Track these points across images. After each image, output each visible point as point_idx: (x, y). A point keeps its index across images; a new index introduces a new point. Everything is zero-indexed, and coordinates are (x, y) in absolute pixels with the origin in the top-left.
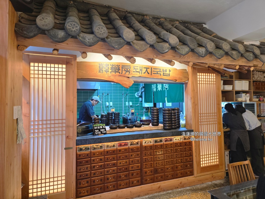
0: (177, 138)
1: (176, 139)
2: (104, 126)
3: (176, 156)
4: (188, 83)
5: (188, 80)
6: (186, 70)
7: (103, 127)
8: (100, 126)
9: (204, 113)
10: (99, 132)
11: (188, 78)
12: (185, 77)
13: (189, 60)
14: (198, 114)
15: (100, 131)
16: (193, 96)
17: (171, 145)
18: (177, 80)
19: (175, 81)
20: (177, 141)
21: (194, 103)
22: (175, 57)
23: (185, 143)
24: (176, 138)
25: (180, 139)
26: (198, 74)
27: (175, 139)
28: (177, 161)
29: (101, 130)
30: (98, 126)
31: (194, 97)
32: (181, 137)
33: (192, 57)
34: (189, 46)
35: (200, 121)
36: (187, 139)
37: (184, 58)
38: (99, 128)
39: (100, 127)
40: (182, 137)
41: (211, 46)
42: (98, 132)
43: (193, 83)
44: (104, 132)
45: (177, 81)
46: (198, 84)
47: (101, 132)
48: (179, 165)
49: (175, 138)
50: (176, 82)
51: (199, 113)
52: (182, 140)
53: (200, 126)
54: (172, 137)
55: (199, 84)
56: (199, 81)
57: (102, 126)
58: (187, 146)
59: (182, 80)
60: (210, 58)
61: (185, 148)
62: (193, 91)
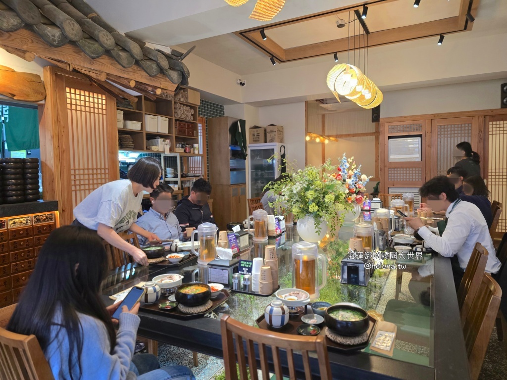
0: (17, 220)
1: (14, 223)
3: (16, 256)
4: (44, 104)
5: (45, 99)
6: (38, 77)
9: (81, 167)
11: (44, 95)
12: (37, 92)
13: (25, 48)
14: (69, 169)
16: (57, 132)
17: (2, 237)
18: (14, 96)
19: (11, 96)
20: (17, 226)
21: (59, 146)
23: (39, 228)
24: (14, 220)
25: (24, 222)
26: (68, 90)
27: (12, 222)
28: (17, 267)
31: (60, 136)
32: (28, 217)
33: (33, 42)
34: (18, 15)
35: (73, 183)
36: (44, 220)
37: (13, 40)
40: (31, 218)
41: (73, 29)
43: (55, 106)
45: (15, 98)
46: (69, 111)
48: (23, 276)
49: (11, 220)
50: (13, 99)
51: (72, 167)
52: (30, 224)
53: (73, 193)
54: (5, 219)
55: (71, 110)
56: (71, 104)
58: (43, 234)
59: (28, 96)
60: (76, 55)
61: (39, 239)
62: (55, 122)
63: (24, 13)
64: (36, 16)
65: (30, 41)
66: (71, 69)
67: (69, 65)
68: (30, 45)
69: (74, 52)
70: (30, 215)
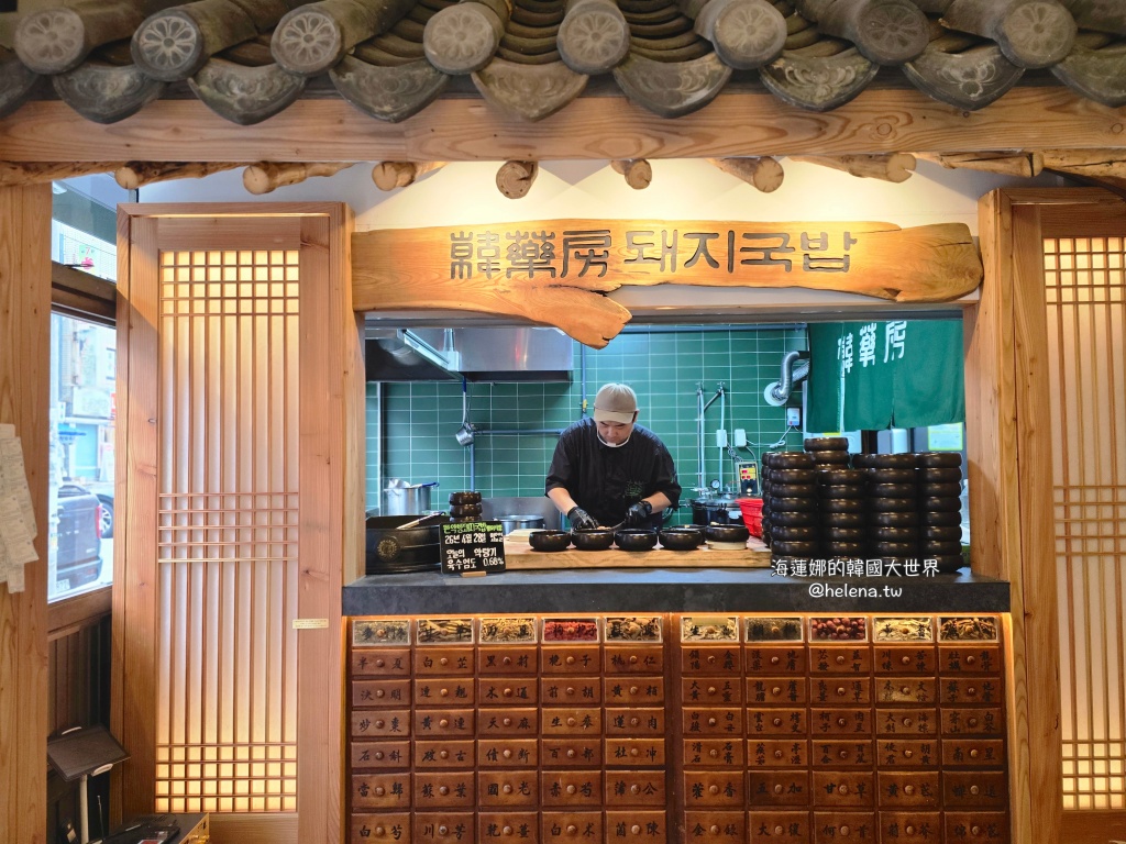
0: (894, 624)
1: (888, 630)
2: (496, 531)
3: (891, 722)
4: (979, 302)
5: (981, 285)
6: (963, 227)
7: (488, 538)
8: (477, 532)
9: (1090, 480)
10: (465, 561)
11: (978, 276)
12: (958, 271)
13: (888, 144)
14: (1049, 486)
15: (469, 554)
16: (1010, 379)
17: (857, 662)
18: (897, 292)
19: (889, 295)
20: (895, 639)
21: (1015, 419)
22: (781, 133)
23: (952, 654)
24: (887, 622)
25: (913, 630)
26: (1049, 246)
27: (882, 626)
28: (891, 753)
29: (478, 551)
30: (466, 533)
31: (1020, 388)
32: (926, 619)
33: (910, 121)
35: (1060, 530)
36: (969, 635)
37: (854, 133)
38: (467, 539)
39: (473, 538)
40: (933, 622)
41: (1039, 29)
42: (461, 559)
43: (1008, 300)
44: (494, 562)
45: (899, 298)
46: (1052, 311)
47: (479, 561)
48: (907, 781)
49: (881, 620)
50: (895, 301)
51: (1058, 480)
52: (928, 639)
53: (1061, 563)
54: (865, 616)
55: (1059, 304)
56: (1059, 287)
57: (488, 533)
58: (965, 674)
59: (932, 287)
60: (1056, 116)
61: (952, 687)
62: (1006, 349)
63: (877, 37)
64: (914, 33)
65: (903, 120)
66: (1037, 166)
67: (1030, 157)
68: (901, 132)
69: (1049, 109)
70: (930, 616)
